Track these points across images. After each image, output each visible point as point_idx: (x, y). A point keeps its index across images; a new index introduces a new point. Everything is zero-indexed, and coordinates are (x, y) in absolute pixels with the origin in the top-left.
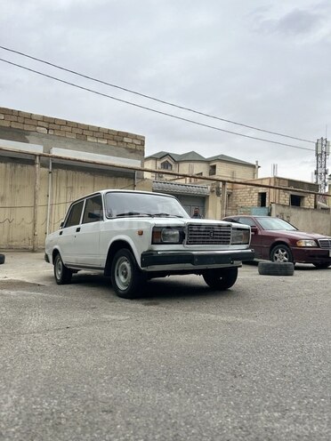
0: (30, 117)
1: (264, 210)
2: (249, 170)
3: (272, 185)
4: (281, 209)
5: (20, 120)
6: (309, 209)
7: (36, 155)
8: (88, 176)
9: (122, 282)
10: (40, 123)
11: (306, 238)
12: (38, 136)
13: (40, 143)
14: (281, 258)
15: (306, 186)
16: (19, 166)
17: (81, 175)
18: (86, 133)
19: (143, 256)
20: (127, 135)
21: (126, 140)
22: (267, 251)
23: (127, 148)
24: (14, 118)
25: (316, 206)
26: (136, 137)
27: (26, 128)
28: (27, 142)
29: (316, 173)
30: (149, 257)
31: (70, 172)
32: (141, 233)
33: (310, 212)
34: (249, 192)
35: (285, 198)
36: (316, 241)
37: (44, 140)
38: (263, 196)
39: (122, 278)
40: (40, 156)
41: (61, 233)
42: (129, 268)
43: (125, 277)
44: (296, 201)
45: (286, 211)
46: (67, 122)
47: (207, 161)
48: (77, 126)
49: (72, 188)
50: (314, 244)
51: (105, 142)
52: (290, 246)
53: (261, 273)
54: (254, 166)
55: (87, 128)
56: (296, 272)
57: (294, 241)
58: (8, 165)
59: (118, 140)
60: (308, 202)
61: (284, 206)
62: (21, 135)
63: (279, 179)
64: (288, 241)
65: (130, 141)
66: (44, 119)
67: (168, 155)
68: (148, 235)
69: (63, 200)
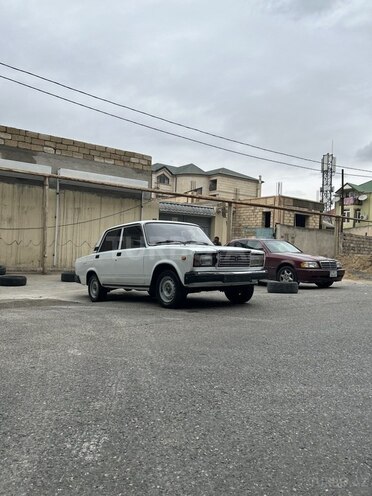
0: (37, 137)
1: (269, 231)
2: (252, 186)
3: (277, 205)
4: (286, 230)
5: (28, 140)
6: (313, 230)
7: (45, 177)
8: (94, 197)
9: (166, 296)
10: (47, 143)
11: (309, 260)
12: (45, 156)
13: (48, 163)
14: (287, 278)
15: (311, 206)
16: (26, 187)
17: (88, 196)
18: (93, 153)
19: (186, 275)
20: (133, 155)
21: (133, 160)
22: (274, 273)
23: (133, 168)
24: (21, 138)
25: (320, 226)
26: (142, 157)
27: (34, 148)
28: (35, 162)
29: (322, 190)
30: (191, 277)
31: (77, 193)
32: (184, 259)
33: (314, 232)
34: (253, 211)
35: (290, 219)
36: (318, 262)
37: (51, 160)
38: (267, 216)
39: (165, 293)
40: (50, 177)
41: (97, 257)
42: (173, 285)
43: (169, 292)
44: (301, 221)
45: (291, 232)
46: (74, 142)
47: (207, 175)
48: (84, 146)
49: (79, 209)
50: (316, 265)
51: (112, 162)
52: (295, 267)
53: (270, 292)
54: (256, 181)
55: (94, 148)
56: (300, 291)
57: (299, 263)
58: (16, 186)
59: (124, 160)
60: (313, 222)
61: (289, 227)
62: (28, 156)
63: (284, 197)
64: (293, 263)
65: (137, 161)
66: (51, 139)
67: (164, 167)
68: (190, 260)
69: (70, 221)
